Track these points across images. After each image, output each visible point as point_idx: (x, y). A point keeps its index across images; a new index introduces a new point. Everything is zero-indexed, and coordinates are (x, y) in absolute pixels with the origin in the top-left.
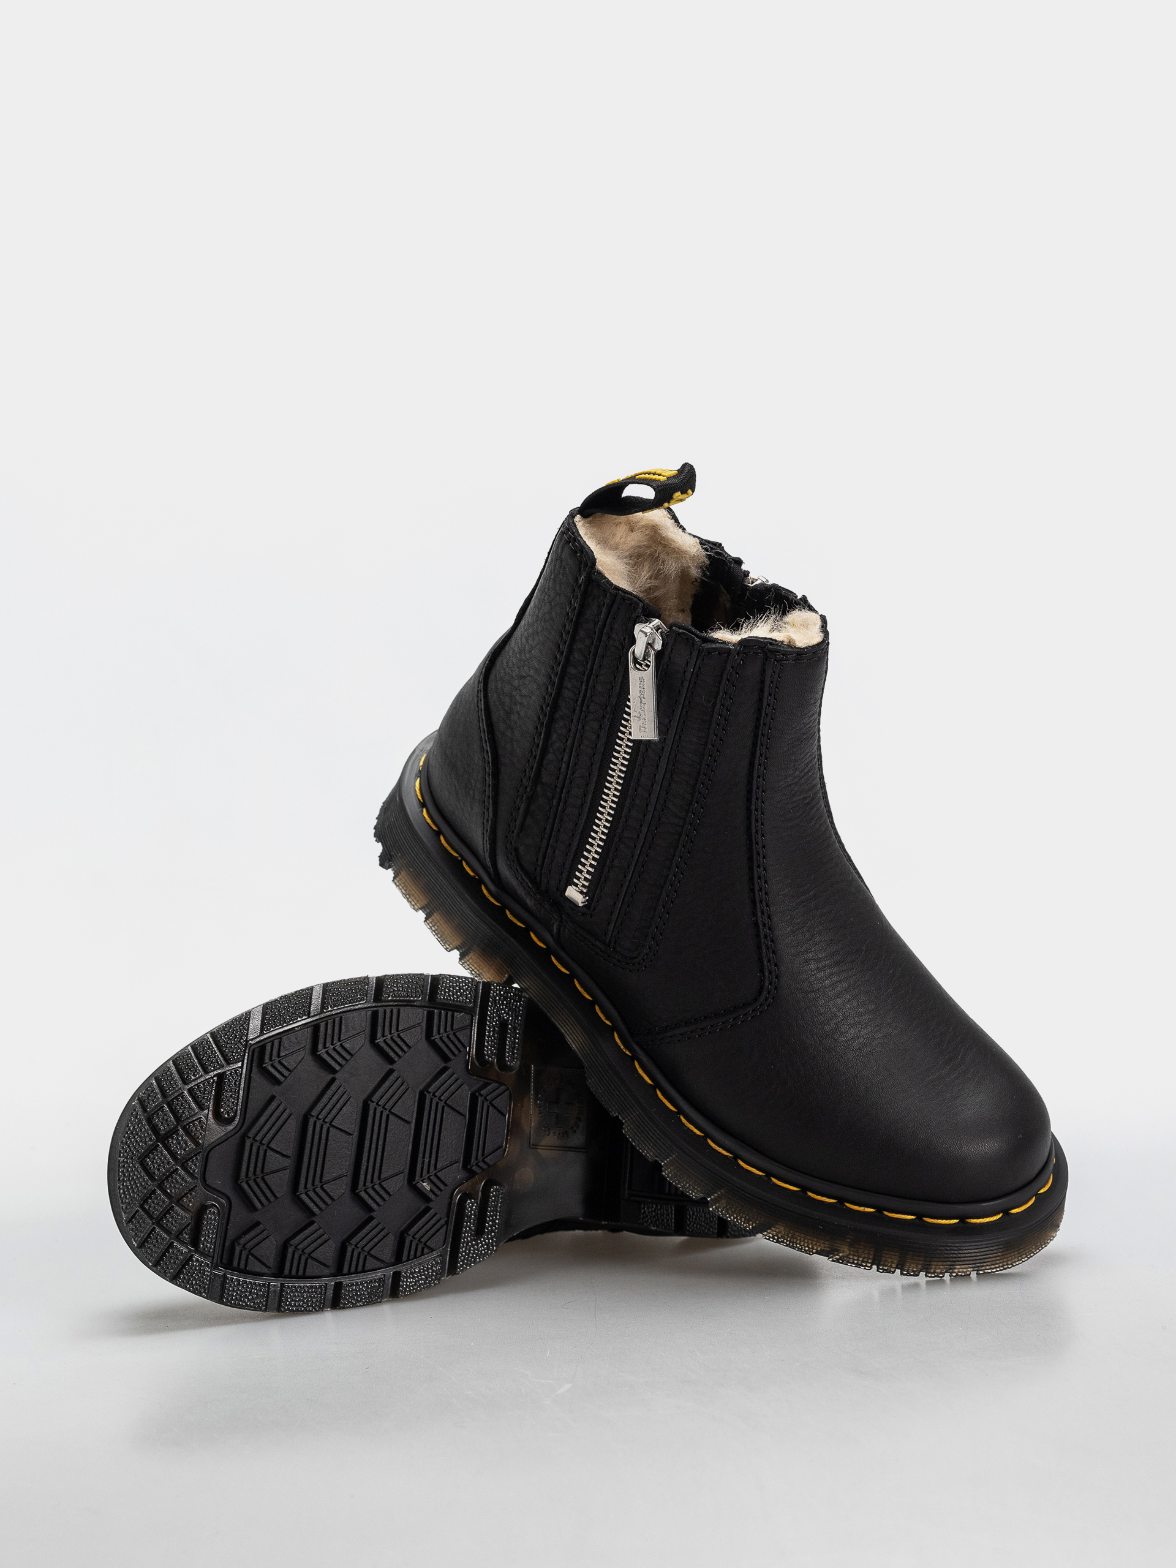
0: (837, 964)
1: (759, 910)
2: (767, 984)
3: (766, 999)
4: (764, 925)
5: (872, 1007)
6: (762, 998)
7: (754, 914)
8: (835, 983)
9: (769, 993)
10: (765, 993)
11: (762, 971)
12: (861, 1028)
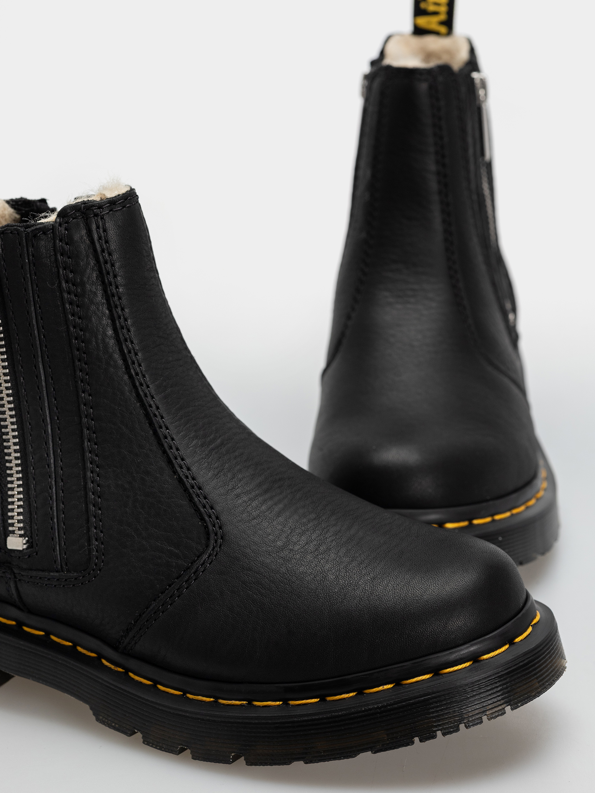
0: (266, 491)
1: (176, 466)
2: (211, 527)
3: (216, 541)
4: (187, 477)
5: (313, 516)
6: (212, 542)
7: (175, 472)
8: (272, 506)
9: (216, 534)
10: (212, 536)
11: (203, 519)
12: (311, 534)
